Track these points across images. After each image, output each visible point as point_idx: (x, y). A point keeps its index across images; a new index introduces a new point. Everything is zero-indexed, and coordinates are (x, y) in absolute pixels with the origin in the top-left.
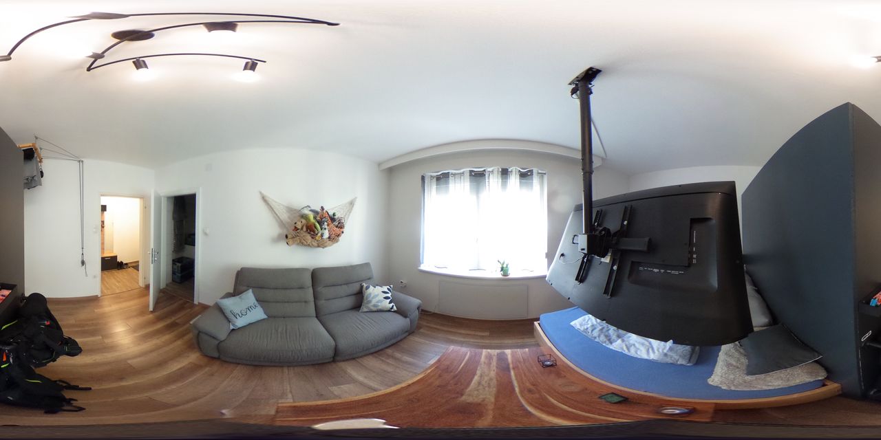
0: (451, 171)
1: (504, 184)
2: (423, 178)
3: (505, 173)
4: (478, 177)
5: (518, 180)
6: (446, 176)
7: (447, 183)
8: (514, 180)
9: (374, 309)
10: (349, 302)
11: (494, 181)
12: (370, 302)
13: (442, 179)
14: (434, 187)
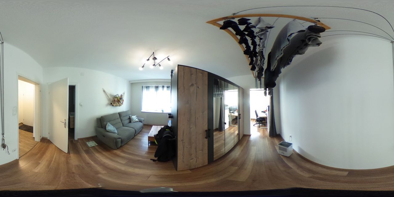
0: (150, 86)
1: (163, 89)
2: (142, 87)
3: (163, 87)
4: (157, 87)
5: (166, 89)
6: (149, 87)
7: (149, 89)
8: (165, 88)
9: (135, 121)
10: (128, 121)
11: (160, 89)
12: (133, 120)
13: (147, 87)
14: (145, 89)
